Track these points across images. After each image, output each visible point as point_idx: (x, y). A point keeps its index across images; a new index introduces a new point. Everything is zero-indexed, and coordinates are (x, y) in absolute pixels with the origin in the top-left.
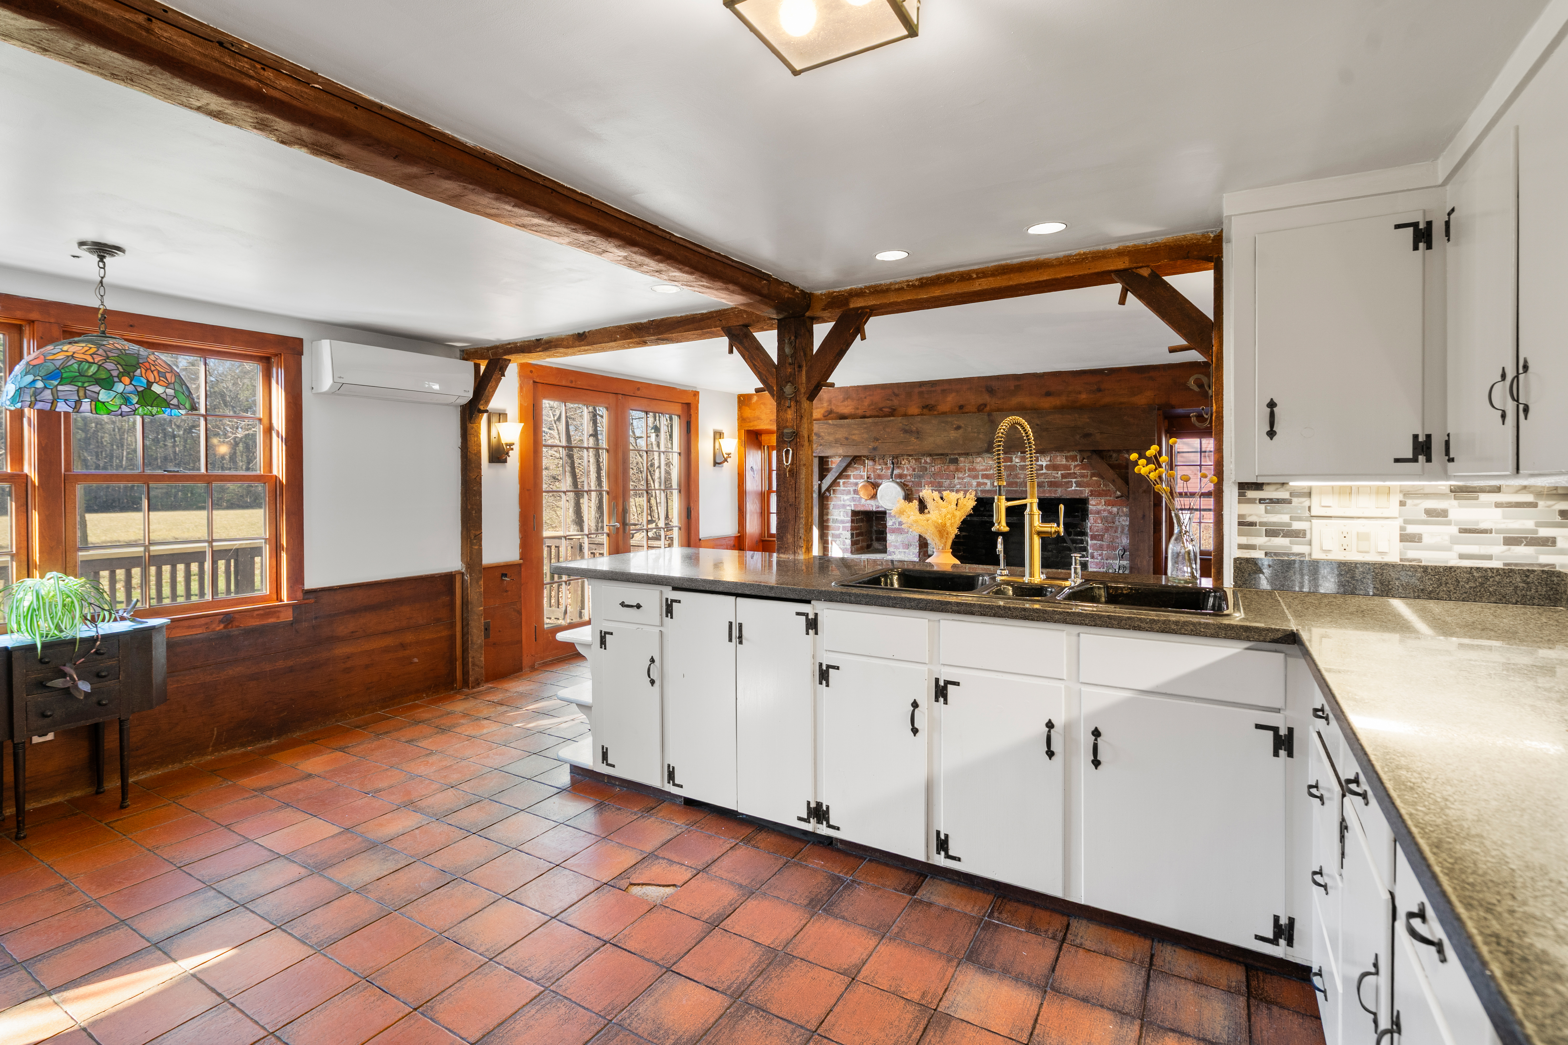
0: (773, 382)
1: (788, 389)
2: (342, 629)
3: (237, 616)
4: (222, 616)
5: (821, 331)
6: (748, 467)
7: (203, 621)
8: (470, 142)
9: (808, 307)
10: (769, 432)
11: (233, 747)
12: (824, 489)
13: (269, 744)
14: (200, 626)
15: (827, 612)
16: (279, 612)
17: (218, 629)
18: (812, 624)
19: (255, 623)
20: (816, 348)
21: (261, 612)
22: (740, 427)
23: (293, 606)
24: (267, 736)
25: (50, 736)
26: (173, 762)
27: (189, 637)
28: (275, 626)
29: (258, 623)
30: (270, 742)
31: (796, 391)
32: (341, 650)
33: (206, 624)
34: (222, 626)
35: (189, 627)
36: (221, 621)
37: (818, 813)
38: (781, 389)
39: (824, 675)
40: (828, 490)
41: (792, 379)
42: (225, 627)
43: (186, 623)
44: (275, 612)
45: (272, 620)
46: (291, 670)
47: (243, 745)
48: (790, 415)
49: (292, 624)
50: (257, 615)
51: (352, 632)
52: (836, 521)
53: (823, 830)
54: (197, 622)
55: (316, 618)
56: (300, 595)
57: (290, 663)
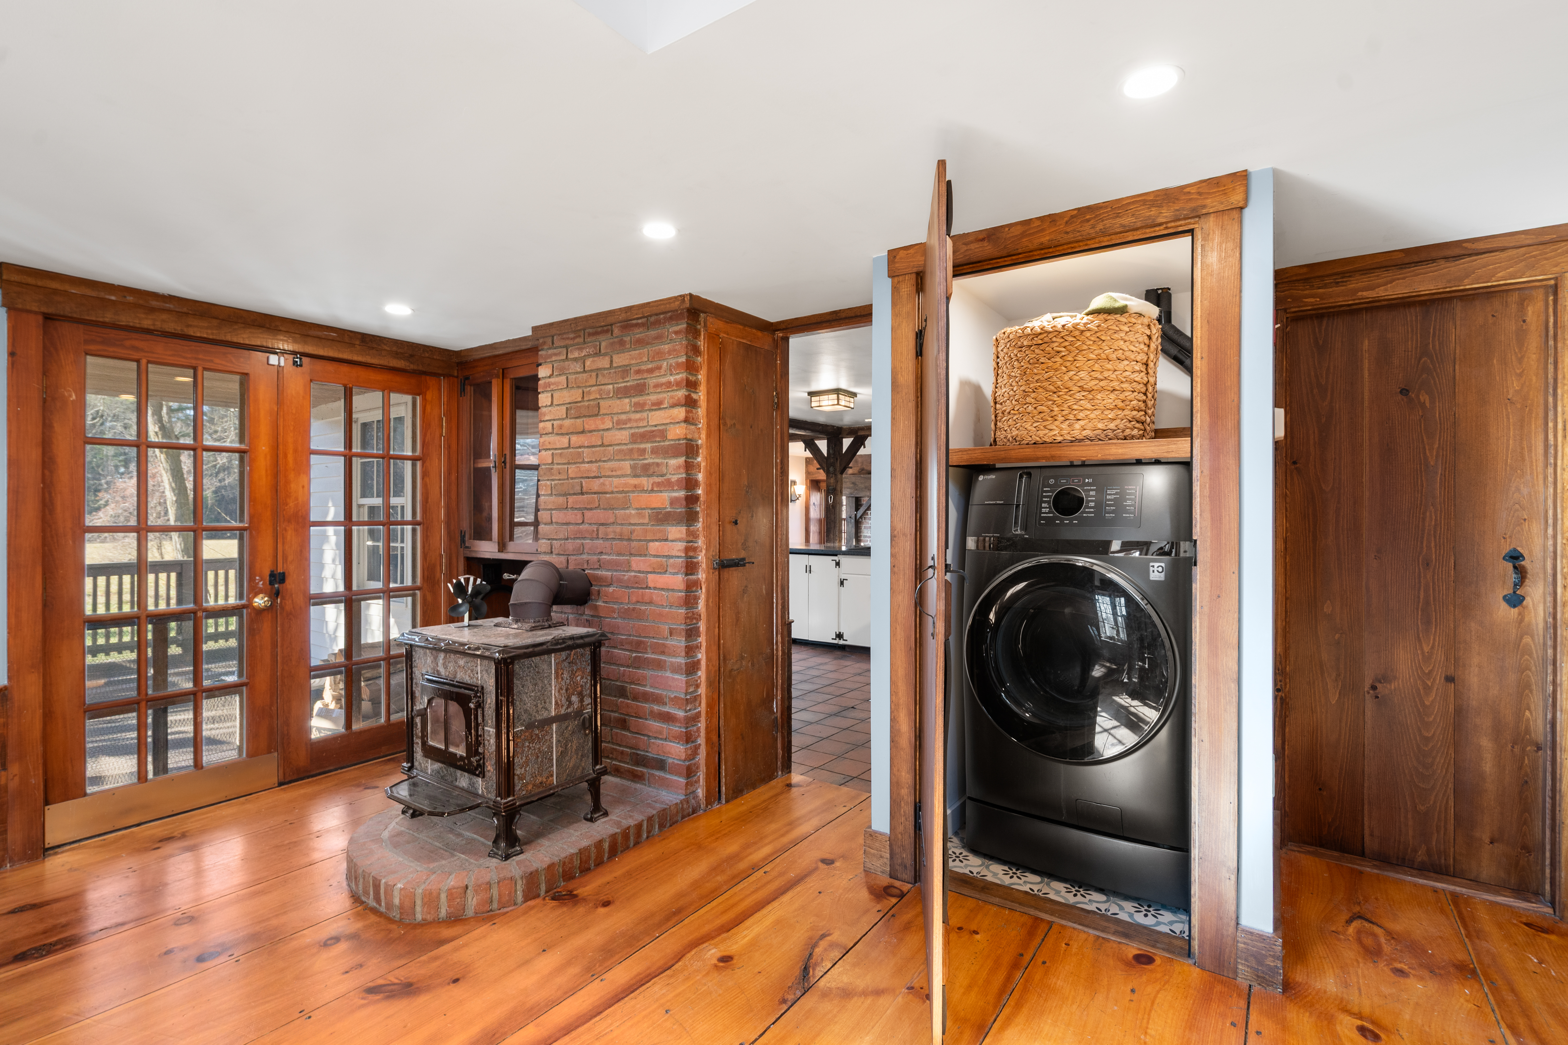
0: (825, 466)
1: (831, 469)
5: (847, 442)
6: (811, 503)
9: (840, 433)
10: (823, 481)
12: (858, 516)
15: (843, 559)
18: (838, 564)
20: (844, 450)
22: (807, 478)
31: (835, 470)
37: (840, 636)
38: (828, 469)
39: (842, 583)
40: (861, 517)
41: (833, 465)
48: (832, 480)
52: (866, 537)
53: (841, 642)
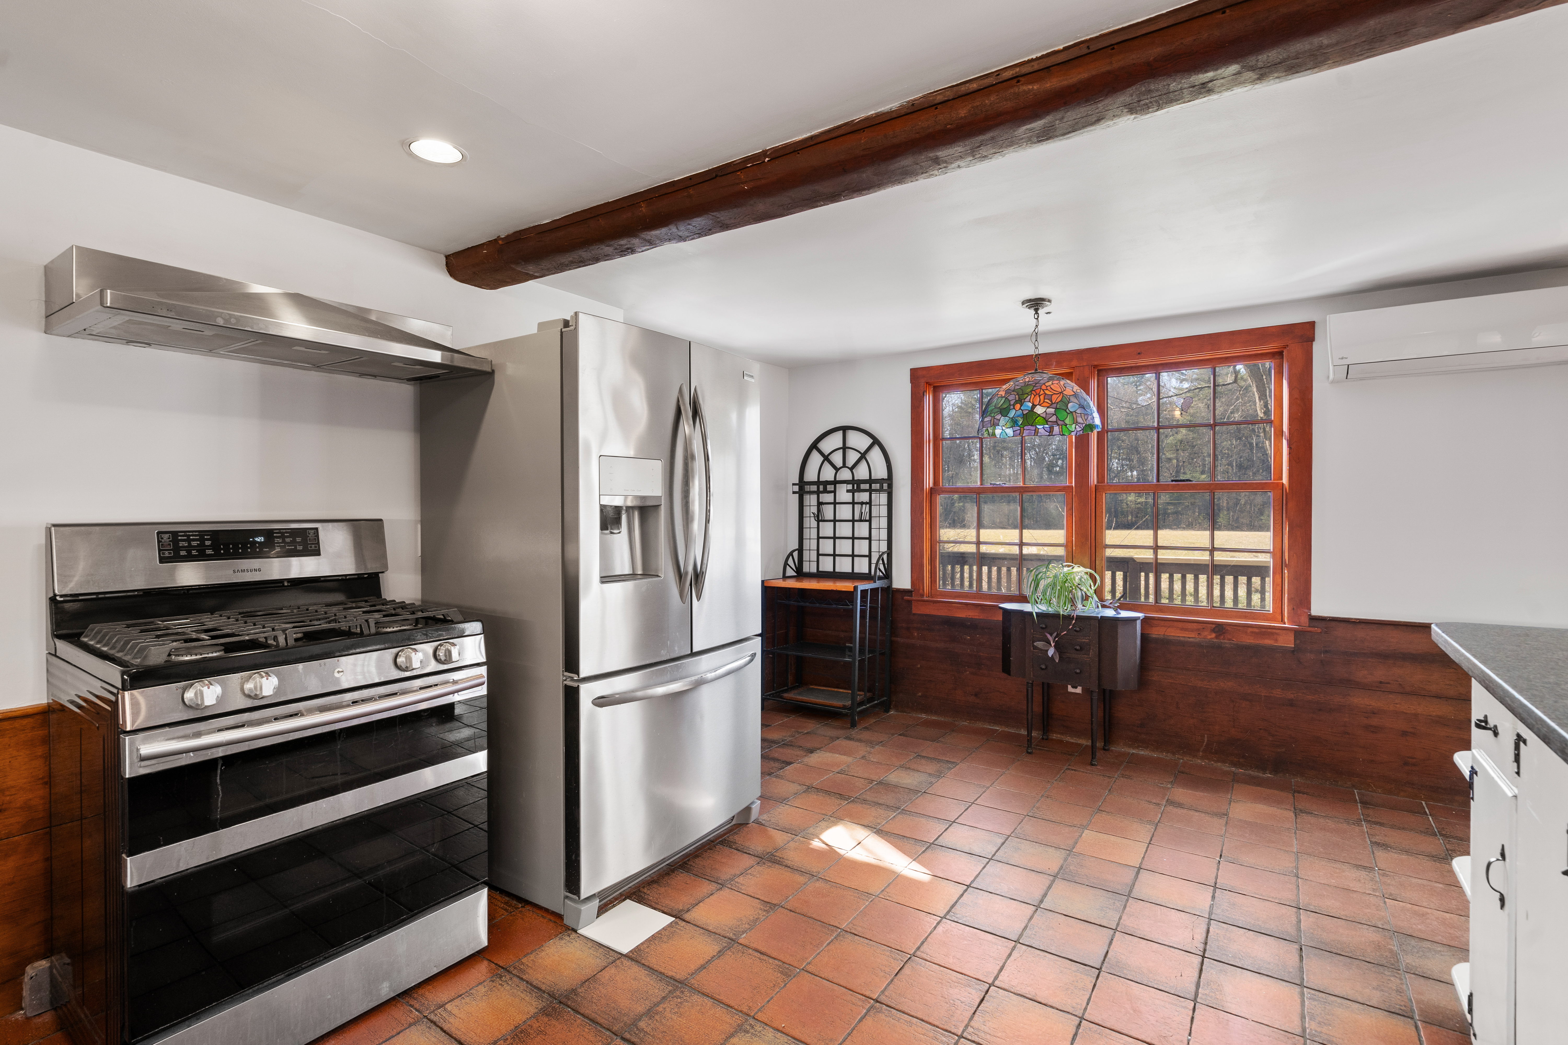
2: (1362, 675)
3: (1229, 629)
4: (1214, 626)
7: (1195, 626)
8: (893, 106)
11: (1224, 762)
13: (1261, 775)
14: (1192, 630)
16: (1277, 634)
17: (1209, 637)
19: (1249, 640)
21: (1256, 630)
23: (1296, 632)
24: (1263, 768)
25: (1079, 690)
26: (1168, 752)
27: (1182, 639)
28: (1272, 650)
29: (1252, 641)
30: (1264, 774)
32: (1361, 700)
33: (1198, 630)
34: (1213, 635)
35: (1182, 629)
36: (1213, 631)
42: (1216, 637)
43: (1180, 625)
44: (1272, 634)
45: (1268, 642)
46: (1291, 703)
47: (1234, 764)
49: (1293, 651)
50: (1252, 632)
51: (1381, 682)
54: (1189, 626)
55: (1326, 652)
56: (1304, 620)
57: (1290, 695)
